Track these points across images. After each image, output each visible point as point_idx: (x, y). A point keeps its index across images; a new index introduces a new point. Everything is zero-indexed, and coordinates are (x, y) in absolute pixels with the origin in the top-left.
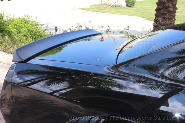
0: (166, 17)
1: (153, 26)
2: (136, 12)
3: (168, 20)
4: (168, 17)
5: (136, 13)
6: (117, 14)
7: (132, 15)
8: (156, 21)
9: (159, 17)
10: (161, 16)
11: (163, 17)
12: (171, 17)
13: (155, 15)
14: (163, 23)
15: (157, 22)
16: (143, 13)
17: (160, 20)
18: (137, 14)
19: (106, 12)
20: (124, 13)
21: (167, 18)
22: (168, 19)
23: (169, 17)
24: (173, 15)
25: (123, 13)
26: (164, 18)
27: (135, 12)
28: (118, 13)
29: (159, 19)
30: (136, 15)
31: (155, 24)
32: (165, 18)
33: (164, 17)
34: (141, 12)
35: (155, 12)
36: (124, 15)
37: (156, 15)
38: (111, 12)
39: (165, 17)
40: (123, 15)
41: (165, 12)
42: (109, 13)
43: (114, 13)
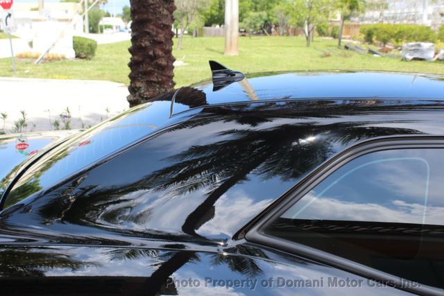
0: (154, 80)
1: (129, 101)
2: (101, 69)
3: (158, 86)
4: (157, 77)
5: (100, 72)
6: (53, 78)
7: (91, 78)
8: (132, 89)
9: (139, 81)
10: (143, 78)
11: (148, 81)
12: (164, 78)
13: (130, 76)
14: (147, 93)
15: (136, 92)
16: (116, 72)
17: (140, 88)
18: (103, 74)
19: (27, 75)
20: (70, 75)
21: (155, 82)
22: (158, 83)
23: (160, 80)
24: (168, 73)
25: (68, 75)
26: (149, 83)
27: (97, 70)
28: (57, 76)
29: (138, 84)
30: (100, 77)
31: (132, 98)
32: (152, 82)
33: (149, 79)
34: (113, 70)
35: (129, 71)
36: (71, 80)
37: (132, 77)
38: (40, 74)
39: (152, 79)
40: (70, 78)
41: (149, 69)
42: (34, 77)
43: (47, 76)
